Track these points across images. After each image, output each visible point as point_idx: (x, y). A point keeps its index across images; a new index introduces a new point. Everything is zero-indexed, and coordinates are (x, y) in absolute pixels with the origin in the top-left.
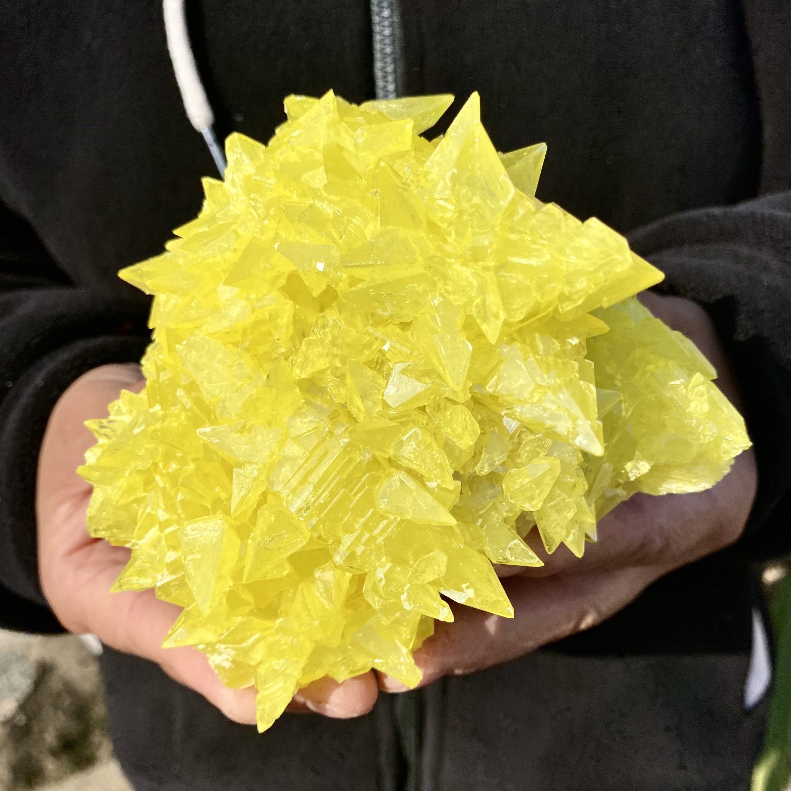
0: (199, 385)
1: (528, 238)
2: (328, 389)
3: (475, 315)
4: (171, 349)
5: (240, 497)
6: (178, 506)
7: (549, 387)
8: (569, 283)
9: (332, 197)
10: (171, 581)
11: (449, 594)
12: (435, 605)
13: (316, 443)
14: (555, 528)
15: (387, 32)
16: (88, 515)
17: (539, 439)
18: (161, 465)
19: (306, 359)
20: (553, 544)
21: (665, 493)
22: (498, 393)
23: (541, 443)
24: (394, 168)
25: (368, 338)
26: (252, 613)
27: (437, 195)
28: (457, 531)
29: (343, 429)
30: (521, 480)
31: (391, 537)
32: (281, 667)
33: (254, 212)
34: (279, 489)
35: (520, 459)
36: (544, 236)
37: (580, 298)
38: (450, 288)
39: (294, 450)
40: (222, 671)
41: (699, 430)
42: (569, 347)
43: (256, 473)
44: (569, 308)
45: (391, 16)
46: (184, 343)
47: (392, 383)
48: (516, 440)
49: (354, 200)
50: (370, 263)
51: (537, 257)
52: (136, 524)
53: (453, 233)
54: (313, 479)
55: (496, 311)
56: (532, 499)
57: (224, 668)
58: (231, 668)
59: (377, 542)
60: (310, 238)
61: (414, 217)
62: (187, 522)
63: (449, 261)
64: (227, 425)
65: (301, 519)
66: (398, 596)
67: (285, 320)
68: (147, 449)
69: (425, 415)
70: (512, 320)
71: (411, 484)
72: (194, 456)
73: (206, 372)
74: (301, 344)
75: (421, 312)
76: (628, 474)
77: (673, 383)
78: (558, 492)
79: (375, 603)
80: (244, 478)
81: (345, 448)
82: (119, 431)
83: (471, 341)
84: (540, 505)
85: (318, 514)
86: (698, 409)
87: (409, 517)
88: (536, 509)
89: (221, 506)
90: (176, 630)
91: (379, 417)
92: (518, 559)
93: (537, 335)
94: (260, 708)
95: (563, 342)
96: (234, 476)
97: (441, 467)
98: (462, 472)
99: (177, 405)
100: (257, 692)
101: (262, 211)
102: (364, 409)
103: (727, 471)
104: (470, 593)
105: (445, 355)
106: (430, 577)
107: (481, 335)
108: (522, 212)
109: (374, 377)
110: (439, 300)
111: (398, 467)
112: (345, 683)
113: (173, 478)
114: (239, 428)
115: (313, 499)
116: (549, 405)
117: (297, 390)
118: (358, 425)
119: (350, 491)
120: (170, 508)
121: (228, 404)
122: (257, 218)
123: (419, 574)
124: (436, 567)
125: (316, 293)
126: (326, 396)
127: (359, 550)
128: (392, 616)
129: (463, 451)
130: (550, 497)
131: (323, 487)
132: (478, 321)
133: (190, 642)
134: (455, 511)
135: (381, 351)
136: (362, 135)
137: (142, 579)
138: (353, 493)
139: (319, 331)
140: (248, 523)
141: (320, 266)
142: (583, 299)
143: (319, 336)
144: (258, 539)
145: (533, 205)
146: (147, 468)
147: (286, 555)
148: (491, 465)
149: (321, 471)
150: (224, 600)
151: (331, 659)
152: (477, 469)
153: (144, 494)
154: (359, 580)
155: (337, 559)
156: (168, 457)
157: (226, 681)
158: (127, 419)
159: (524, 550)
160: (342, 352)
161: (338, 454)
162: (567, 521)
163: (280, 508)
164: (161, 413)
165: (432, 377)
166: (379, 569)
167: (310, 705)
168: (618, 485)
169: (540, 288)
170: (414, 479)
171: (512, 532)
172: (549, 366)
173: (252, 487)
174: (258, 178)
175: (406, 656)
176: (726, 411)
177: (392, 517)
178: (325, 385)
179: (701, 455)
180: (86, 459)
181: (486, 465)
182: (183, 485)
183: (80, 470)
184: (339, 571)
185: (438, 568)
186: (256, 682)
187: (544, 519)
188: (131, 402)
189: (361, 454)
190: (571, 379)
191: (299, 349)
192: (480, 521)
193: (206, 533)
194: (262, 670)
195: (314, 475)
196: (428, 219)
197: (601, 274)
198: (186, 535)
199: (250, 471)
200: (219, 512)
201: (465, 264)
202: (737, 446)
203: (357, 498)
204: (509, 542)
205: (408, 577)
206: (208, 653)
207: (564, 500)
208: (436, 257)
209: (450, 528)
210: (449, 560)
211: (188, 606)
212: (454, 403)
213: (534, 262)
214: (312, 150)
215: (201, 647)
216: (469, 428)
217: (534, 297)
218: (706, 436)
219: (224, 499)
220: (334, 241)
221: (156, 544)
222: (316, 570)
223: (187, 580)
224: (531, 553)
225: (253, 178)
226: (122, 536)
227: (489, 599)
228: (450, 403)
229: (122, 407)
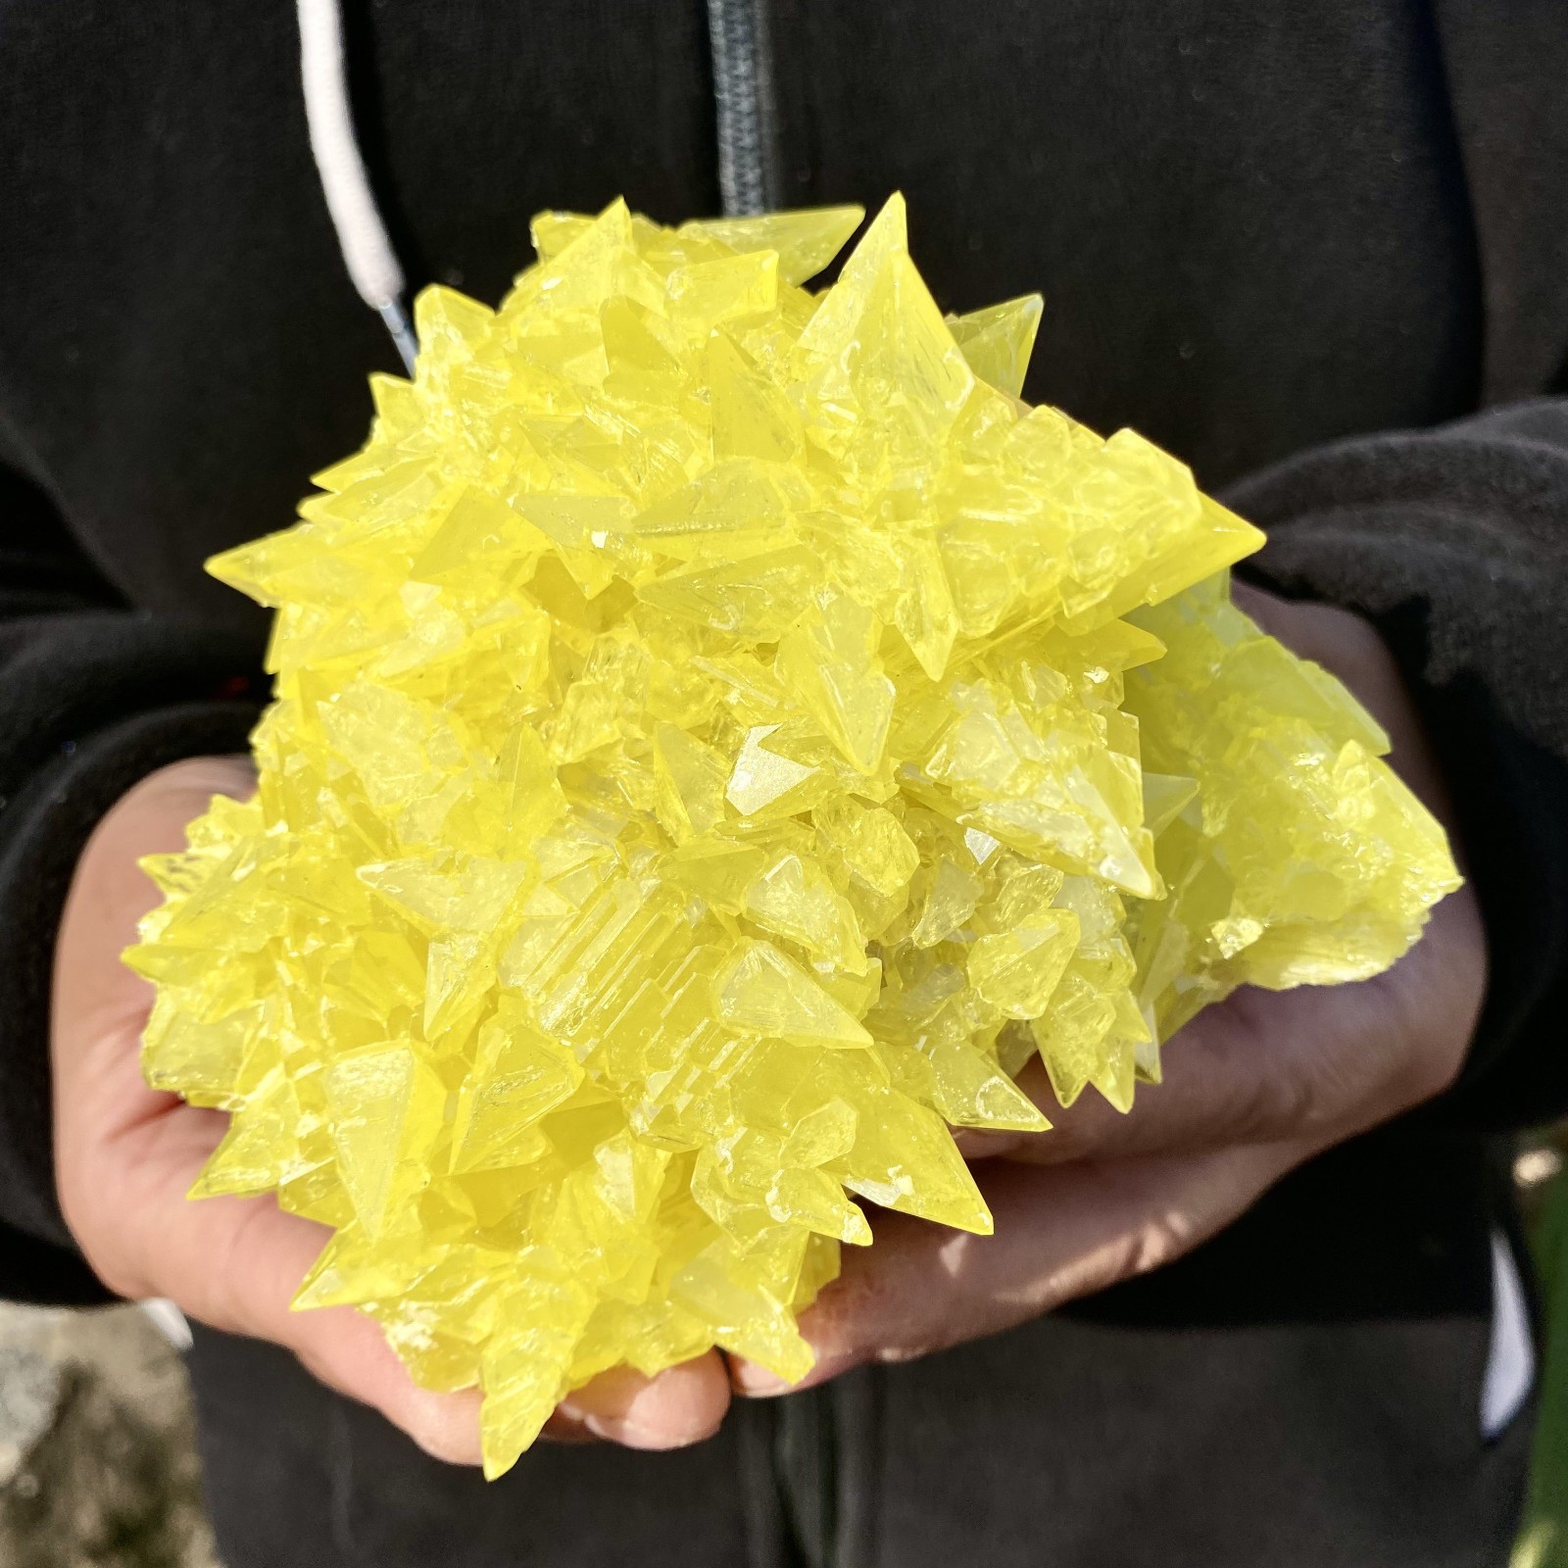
0: (363, 780)
1: (999, 471)
2: (619, 783)
3: (902, 627)
4: (309, 713)
5: (442, 1001)
6: (323, 1022)
7: (1047, 765)
8: (1081, 556)
9: (623, 404)
10: (310, 1174)
11: (862, 1188)
12: (835, 1211)
13: (592, 890)
14: (1073, 1053)
15: (745, 105)
16: (145, 1045)
17: (1038, 874)
18: (287, 941)
19: (576, 725)
20: (1072, 1086)
21: (1294, 984)
22: (950, 780)
23: (1041, 882)
24: (742, 345)
25: (696, 679)
26: (470, 1237)
27: (823, 394)
28: (876, 1059)
29: (647, 860)
30: (1002, 957)
31: (744, 1074)
32: (531, 1345)
33: (469, 438)
34: (520, 983)
35: (1000, 915)
36: (1031, 467)
37: (1102, 587)
38: (852, 575)
39: (549, 903)
40: (413, 1356)
41: (1356, 855)
42: (1089, 687)
43: (473, 952)
44: (1082, 608)
45: (753, 75)
46: (335, 698)
47: (743, 767)
48: (992, 876)
49: (663, 409)
50: (693, 527)
51: (1019, 507)
52: (239, 1061)
53: (855, 466)
54: (586, 963)
55: (942, 618)
56: (1025, 994)
57: (416, 1349)
58: (429, 1352)
59: (717, 1085)
60: (578, 483)
61: (778, 437)
62: (340, 1054)
63: (848, 520)
64: (419, 858)
65: (564, 1042)
66: (760, 1194)
67: (534, 648)
68: (259, 910)
69: (810, 830)
70: (972, 634)
71: (782, 965)
72: (353, 923)
73: (377, 753)
74: (564, 696)
75: (795, 622)
76: (1218, 945)
77: (1302, 762)
78: (1078, 980)
79: (715, 1212)
80: (450, 962)
81: (652, 898)
82: (206, 876)
83: (895, 679)
84: (1042, 1007)
85: (598, 1031)
86: (1354, 813)
87: (778, 1034)
88: (1034, 1016)
89: (405, 1020)
90: (321, 1273)
91: (718, 834)
92: (1000, 1115)
93: (1024, 664)
94: (488, 1429)
95: (1077, 679)
96: (431, 959)
97: (843, 931)
98: (885, 943)
99: (320, 820)
100: (483, 1396)
101: (485, 434)
102: (688, 821)
103: (1415, 936)
104: (905, 1185)
105: (842, 705)
106: (821, 1155)
107: (915, 667)
108: (987, 422)
109: (708, 756)
110: (830, 598)
111: (759, 935)
112: (661, 1378)
113: (311, 966)
114: (440, 863)
115: (587, 1002)
116: (1047, 800)
117: (556, 785)
118: (676, 850)
119: (662, 984)
120: (306, 1024)
121: (418, 817)
122: (476, 449)
123: (801, 1148)
124: (835, 1135)
125: (590, 592)
126: (614, 797)
127: (681, 1103)
128: (750, 1238)
129: (887, 899)
130: (1062, 991)
131: (609, 976)
132: (907, 637)
133: (347, 1296)
134: (871, 1021)
135: (722, 705)
136: (680, 284)
137: (251, 1170)
138: (667, 988)
139: (601, 668)
140: (462, 1055)
141: (599, 539)
142: (1110, 588)
143: (600, 679)
144: (479, 1086)
145: (1010, 409)
146: (262, 947)
147: (534, 1117)
148: (942, 928)
149: (603, 945)
150: (414, 1210)
151: (631, 1328)
152: (915, 935)
153: (256, 1002)
154: (684, 1164)
155: (638, 1122)
156: (302, 925)
157: (421, 1375)
158: (221, 852)
159: (1010, 1097)
160: (644, 707)
161: (636, 911)
162: (1099, 1038)
163: (523, 1022)
164: (288, 837)
165: (821, 753)
166: (721, 1141)
167: (594, 1425)
168: (1200, 968)
169: (1024, 567)
170: (790, 960)
171: (988, 1064)
172: (1047, 724)
173: (465, 978)
174: (477, 370)
175: (781, 1318)
176: (1409, 815)
177: (745, 1034)
178: (612, 776)
179: (1363, 906)
180: (142, 933)
181: (933, 929)
182: (331, 979)
183: (128, 956)
184: (644, 1147)
185: (838, 1135)
186: (481, 1377)
187: (1052, 1035)
188: (230, 820)
189: (685, 909)
190: (1090, 748)
191: (561, 706)
192: (923, 1039)
193: (378, 1076)
194: (490, 1354)
195: (588, 954)
196: (807, 441)
197: (1142, 538)
198: (337, 1080)
199: (463, 948)
200: (403, 1034)
201: (879, 526)
202: (1432, 885)
203: (675, 997)
204: (981, 1083)
205: (780, 1154)
206: (386, 1320)
207: (1089, 995)
208: (824, 512)
209: (862, 1053)
210: (863, 1120)
211: (344, 1226)
212: (867, 803)
213: (1010, 516)
214: (585, 316)
215: (370, 1307)
216: (897, 853)
217: (1014, 586)
218: (1370, 865)
219: (413, 1008)
220: (626, 489)
221: (277, 1101)
222: (597, 1147)
223: (339, 1171)
224: (1026, 1104)
225: (468, 371)
226: (213, 1086)
227: (942, 1197)
228: (859, 805)
229: (212, 830)
